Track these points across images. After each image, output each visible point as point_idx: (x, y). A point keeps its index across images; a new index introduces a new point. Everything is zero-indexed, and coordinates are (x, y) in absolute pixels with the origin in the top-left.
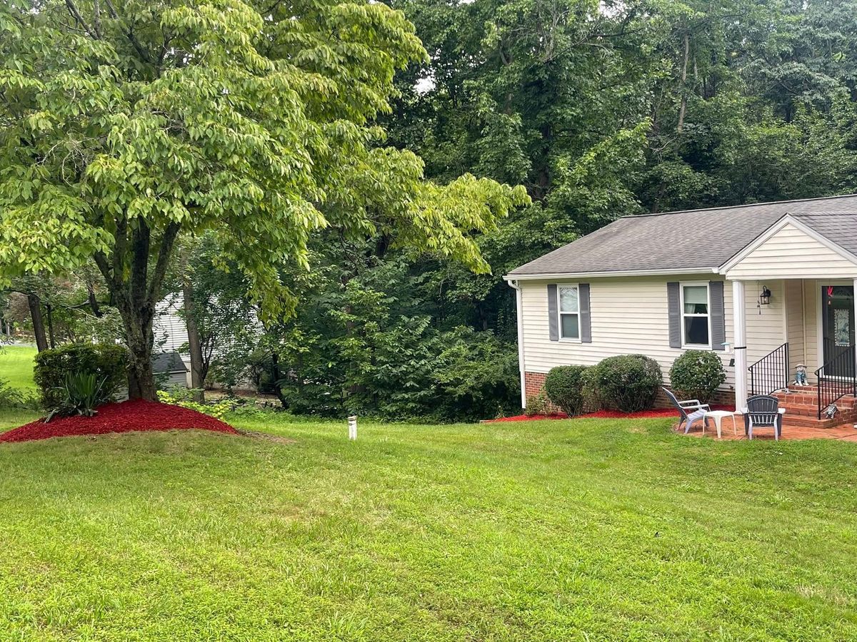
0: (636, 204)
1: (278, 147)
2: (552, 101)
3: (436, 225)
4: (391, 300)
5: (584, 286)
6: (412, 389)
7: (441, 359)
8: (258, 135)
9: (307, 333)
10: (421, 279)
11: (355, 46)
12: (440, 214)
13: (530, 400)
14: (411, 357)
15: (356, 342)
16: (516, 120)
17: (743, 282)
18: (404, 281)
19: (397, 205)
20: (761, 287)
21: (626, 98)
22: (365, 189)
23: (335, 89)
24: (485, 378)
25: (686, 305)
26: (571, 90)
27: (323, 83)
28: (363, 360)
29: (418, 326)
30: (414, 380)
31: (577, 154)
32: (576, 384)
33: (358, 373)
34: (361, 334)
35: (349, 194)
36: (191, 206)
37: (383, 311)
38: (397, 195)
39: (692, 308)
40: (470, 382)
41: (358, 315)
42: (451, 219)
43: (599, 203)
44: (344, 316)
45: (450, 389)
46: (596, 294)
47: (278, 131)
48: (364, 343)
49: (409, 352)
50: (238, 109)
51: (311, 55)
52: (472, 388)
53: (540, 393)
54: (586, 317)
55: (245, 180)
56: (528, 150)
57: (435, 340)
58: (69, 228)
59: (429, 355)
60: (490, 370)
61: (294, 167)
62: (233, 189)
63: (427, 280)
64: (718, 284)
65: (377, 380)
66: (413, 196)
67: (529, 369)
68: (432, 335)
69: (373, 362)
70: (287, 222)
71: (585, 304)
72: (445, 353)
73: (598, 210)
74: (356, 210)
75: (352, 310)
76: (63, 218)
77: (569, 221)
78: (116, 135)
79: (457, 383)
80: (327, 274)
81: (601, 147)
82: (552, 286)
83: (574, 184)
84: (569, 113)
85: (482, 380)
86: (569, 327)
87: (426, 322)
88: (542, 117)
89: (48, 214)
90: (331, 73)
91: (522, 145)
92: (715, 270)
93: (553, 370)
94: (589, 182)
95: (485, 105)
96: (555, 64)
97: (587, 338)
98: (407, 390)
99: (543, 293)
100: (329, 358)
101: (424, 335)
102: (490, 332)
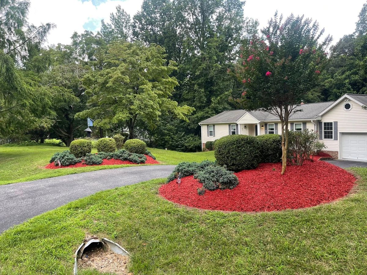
0: (230, 108)
1: (155, 104)
2: (212, 86)
3: (179, 114)
4: (176, 128)
5: (214, 125)
6: (180, 147)
7: (186, 141)
8: (152, 103)
9: (158, 135)
10: (183, 124)
11: (166, 86)
12: (180, 112)
13: (203, 148)
14: (180, 141)
15: (168, 137)
16: (203, 90)
17: (240, 124)
18: (179, 124)
19: (173, 111)
20: (244, 125)
21: (227, 85)
22: (168, 108)
23: (163, 93)
24: (196, 145)
25: (232, 129)
26: (215, 83)
27: (161, 92)
28: (170, 141)
29: (182, 134)
30: (181, 145)
31: (217, 97)
32: (211, 145)
33: (169, 144)
34: (169, 136)
35: (165, 109)
36: (144, 112)
37: (174, 131)
38: (173, 109)
39: (233, 130)
40: (192, 146)
41: (169, 132)
42: (182, 113)
43: (221, 108)
44: (166, 132)
45: (188, 147)
46: (216, 127)
47: (154, 102)
48: (170, 137)
49: (179, 140)
50: (149, 99)
51: (159, 87)
52: (193, 147)
53: (204, 147)
54: (214, 132)
55: (150, 109)
56: (206, 96)
57: (185, 137)
58: (128, 115)
59: (184, 140)
60: (197, 143)
61: (157, 107)
62: (149, 110)
63: (184, 124)
64: (237, 125)
65: (173, 145)
66: (176, 109)
67: (203, 143)
68: (185, 136)
69: (172, 142)
70: (155, 114)
71: (214, 129)
72: (187, 140)
73: (220, 109)
74: (166, 111)
75: (168, 131)
76: (127, 114)
77: (214, 112)
78: (135, 104)
79: (189, 146)
80: (162, 123)
81: (222, 96)
82: (208, 125)
83: (215, 104)
84: (215, 88)
85: (195, 145)
86: (211, 134)
87: (183, 133)
88: (209, 89)
89: (125, 113)
90: (162, 90)
91: (204, 95)
92: (235, 122)
93: (207, 142)
94: (219, 103)
95: (196, 87)
96: (212, 78)
97: (214, 136)
98: (179, 148)
99: (206, 127)
100: (163, 141)
101: (183, 136)
102: (197, 136)
